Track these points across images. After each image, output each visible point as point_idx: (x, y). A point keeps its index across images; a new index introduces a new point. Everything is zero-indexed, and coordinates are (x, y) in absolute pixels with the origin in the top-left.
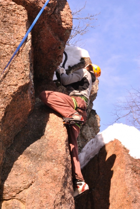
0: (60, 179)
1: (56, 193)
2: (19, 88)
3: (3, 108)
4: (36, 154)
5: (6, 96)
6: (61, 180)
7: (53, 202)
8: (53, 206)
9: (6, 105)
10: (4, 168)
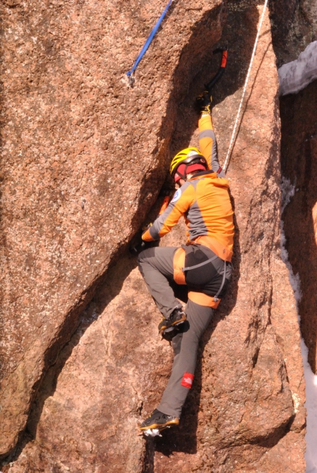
0: (262, 164)
1: (255, 187)
2: (204, 15)
3: (177, 51)
4: (225, 119)
5: (183, 30)
6: (263, 166)
7: (249, 202)
8: (249, 209)
9: (183, 46)
10: (174, 139)
